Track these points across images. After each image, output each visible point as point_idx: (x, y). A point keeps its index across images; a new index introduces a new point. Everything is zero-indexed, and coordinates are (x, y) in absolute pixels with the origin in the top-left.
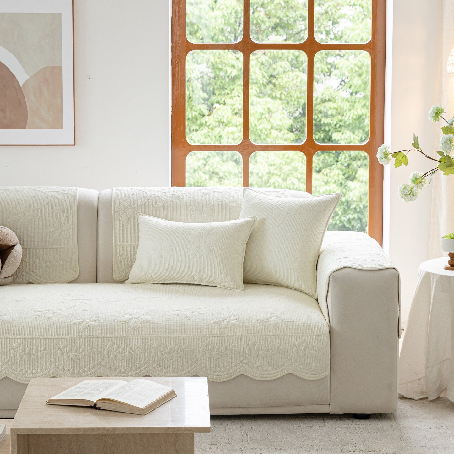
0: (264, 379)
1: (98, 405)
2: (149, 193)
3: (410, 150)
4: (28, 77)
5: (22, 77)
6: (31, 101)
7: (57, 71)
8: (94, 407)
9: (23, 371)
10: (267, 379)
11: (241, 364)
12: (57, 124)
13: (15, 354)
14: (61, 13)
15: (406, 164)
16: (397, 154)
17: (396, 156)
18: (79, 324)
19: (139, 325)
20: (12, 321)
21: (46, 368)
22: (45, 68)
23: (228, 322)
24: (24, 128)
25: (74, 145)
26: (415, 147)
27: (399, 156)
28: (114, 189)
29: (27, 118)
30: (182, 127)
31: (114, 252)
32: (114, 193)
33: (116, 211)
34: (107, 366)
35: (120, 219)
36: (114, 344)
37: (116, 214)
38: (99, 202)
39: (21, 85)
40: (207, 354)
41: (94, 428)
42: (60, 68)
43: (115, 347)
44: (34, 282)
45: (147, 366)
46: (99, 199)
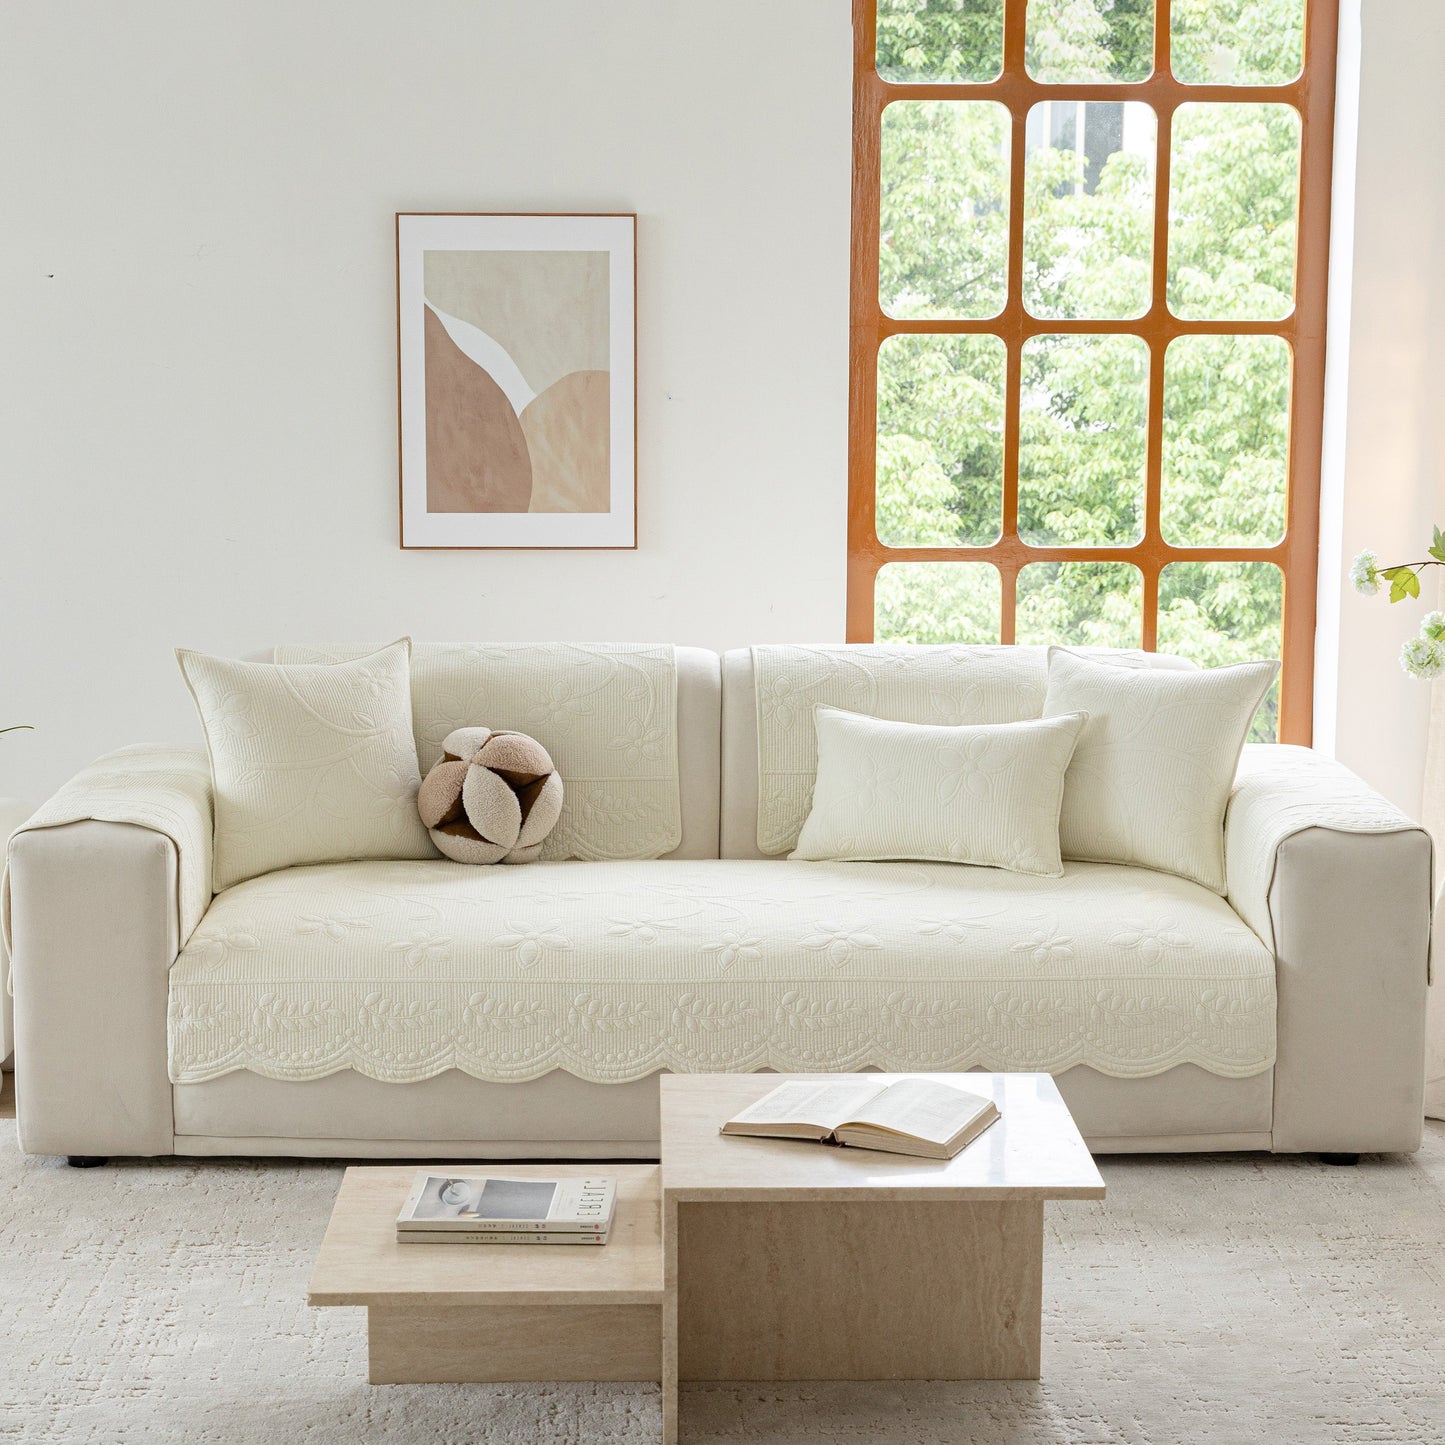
0: (1130, 1076)
1: (840, 1138)
2: (834, 657)
3: (1425, 564)
4: (533, 396)
5: (520, 395)
6: (539, 449)
7: (596, 382)
8: (831, 1142)
9: (597, 1056)
10: (1136, 1076)
11: (1079, 1043)
12: (597, 501)
13: (578, 1020)
14: (609, 252)
15: (1416, 595)
16: (1397, 573)
17: (1394, 576)
18: (716, 951)
19: (850, 954)
20: (566, 944)
21: (647, 1049)
22: (572, 375)
23: (1049, 948)
24: (524, 509)
25: (635, 548)
26: (1437, 556)
27: (1402, 577)
28: (755, 648)
29: (529, 487)
30: (867, 508)
31: (760, 789)
32: (756, 658)
33: (763, 697)
34: (783, 1045)
35: (772, 715)
36: (796, 997)
37: (764, 705)
38: (725, 677)
39: (518, 414)
40: (1004, 1017)
41: (848, 1189)
42: (606, 375)
43: (798, 1003)
44: (582, 857)
45: (871, 1047)
46: (724, 673)
